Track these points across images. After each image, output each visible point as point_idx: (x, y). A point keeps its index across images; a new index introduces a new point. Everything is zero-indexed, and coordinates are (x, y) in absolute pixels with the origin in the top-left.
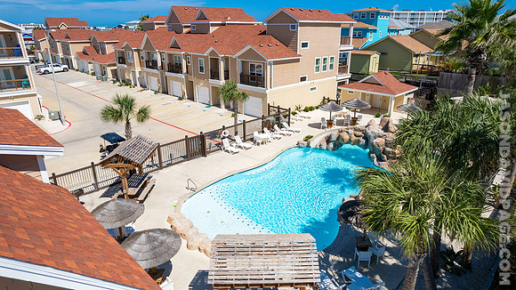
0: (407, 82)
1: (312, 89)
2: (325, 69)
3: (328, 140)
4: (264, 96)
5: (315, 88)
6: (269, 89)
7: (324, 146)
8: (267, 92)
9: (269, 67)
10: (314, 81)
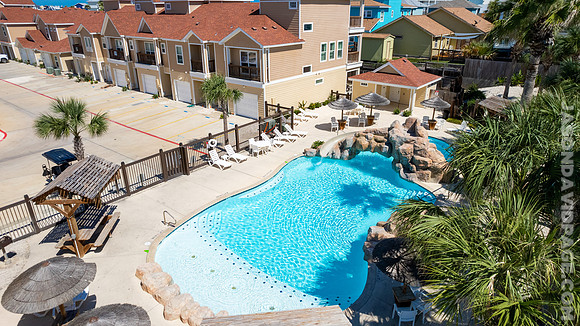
0: (427, 71)
1: (317, 82)
2: (332, 57)
3: (342, 147)
4: (259, 92)
5: (321, 81)
6: (266, 84)
7: (338, 154)
8: (263, 86)
9: (264, 55)
10: (320, 72)
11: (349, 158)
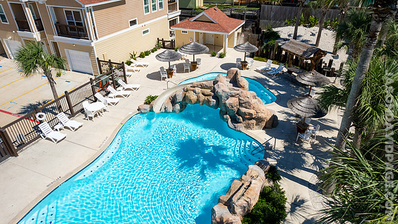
0: (232, 16)
1: (144, 32)
2: (154, 9)
3: (173, 101)
4: (90, 50)
5: (147, 31)
6: (95, 41)
7: (170, 108)
8: (93, 44)
9: (88, 14)
10: (145, 23)
11: (181, 111)
